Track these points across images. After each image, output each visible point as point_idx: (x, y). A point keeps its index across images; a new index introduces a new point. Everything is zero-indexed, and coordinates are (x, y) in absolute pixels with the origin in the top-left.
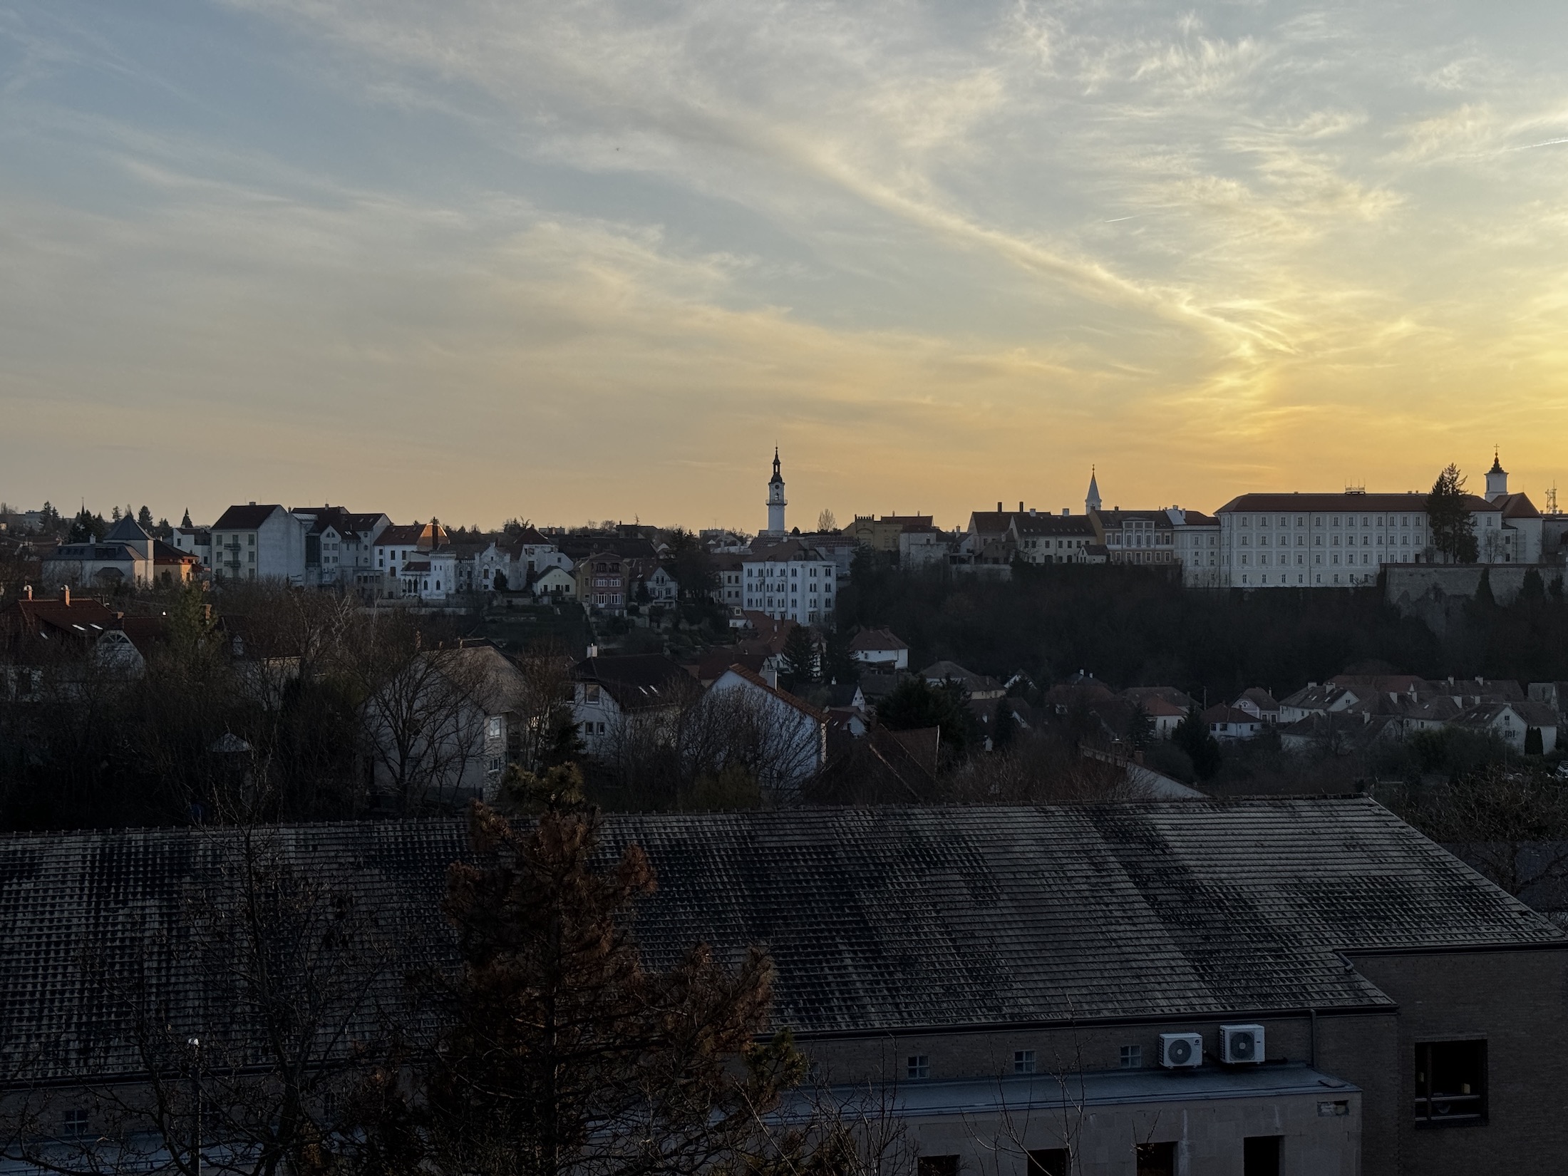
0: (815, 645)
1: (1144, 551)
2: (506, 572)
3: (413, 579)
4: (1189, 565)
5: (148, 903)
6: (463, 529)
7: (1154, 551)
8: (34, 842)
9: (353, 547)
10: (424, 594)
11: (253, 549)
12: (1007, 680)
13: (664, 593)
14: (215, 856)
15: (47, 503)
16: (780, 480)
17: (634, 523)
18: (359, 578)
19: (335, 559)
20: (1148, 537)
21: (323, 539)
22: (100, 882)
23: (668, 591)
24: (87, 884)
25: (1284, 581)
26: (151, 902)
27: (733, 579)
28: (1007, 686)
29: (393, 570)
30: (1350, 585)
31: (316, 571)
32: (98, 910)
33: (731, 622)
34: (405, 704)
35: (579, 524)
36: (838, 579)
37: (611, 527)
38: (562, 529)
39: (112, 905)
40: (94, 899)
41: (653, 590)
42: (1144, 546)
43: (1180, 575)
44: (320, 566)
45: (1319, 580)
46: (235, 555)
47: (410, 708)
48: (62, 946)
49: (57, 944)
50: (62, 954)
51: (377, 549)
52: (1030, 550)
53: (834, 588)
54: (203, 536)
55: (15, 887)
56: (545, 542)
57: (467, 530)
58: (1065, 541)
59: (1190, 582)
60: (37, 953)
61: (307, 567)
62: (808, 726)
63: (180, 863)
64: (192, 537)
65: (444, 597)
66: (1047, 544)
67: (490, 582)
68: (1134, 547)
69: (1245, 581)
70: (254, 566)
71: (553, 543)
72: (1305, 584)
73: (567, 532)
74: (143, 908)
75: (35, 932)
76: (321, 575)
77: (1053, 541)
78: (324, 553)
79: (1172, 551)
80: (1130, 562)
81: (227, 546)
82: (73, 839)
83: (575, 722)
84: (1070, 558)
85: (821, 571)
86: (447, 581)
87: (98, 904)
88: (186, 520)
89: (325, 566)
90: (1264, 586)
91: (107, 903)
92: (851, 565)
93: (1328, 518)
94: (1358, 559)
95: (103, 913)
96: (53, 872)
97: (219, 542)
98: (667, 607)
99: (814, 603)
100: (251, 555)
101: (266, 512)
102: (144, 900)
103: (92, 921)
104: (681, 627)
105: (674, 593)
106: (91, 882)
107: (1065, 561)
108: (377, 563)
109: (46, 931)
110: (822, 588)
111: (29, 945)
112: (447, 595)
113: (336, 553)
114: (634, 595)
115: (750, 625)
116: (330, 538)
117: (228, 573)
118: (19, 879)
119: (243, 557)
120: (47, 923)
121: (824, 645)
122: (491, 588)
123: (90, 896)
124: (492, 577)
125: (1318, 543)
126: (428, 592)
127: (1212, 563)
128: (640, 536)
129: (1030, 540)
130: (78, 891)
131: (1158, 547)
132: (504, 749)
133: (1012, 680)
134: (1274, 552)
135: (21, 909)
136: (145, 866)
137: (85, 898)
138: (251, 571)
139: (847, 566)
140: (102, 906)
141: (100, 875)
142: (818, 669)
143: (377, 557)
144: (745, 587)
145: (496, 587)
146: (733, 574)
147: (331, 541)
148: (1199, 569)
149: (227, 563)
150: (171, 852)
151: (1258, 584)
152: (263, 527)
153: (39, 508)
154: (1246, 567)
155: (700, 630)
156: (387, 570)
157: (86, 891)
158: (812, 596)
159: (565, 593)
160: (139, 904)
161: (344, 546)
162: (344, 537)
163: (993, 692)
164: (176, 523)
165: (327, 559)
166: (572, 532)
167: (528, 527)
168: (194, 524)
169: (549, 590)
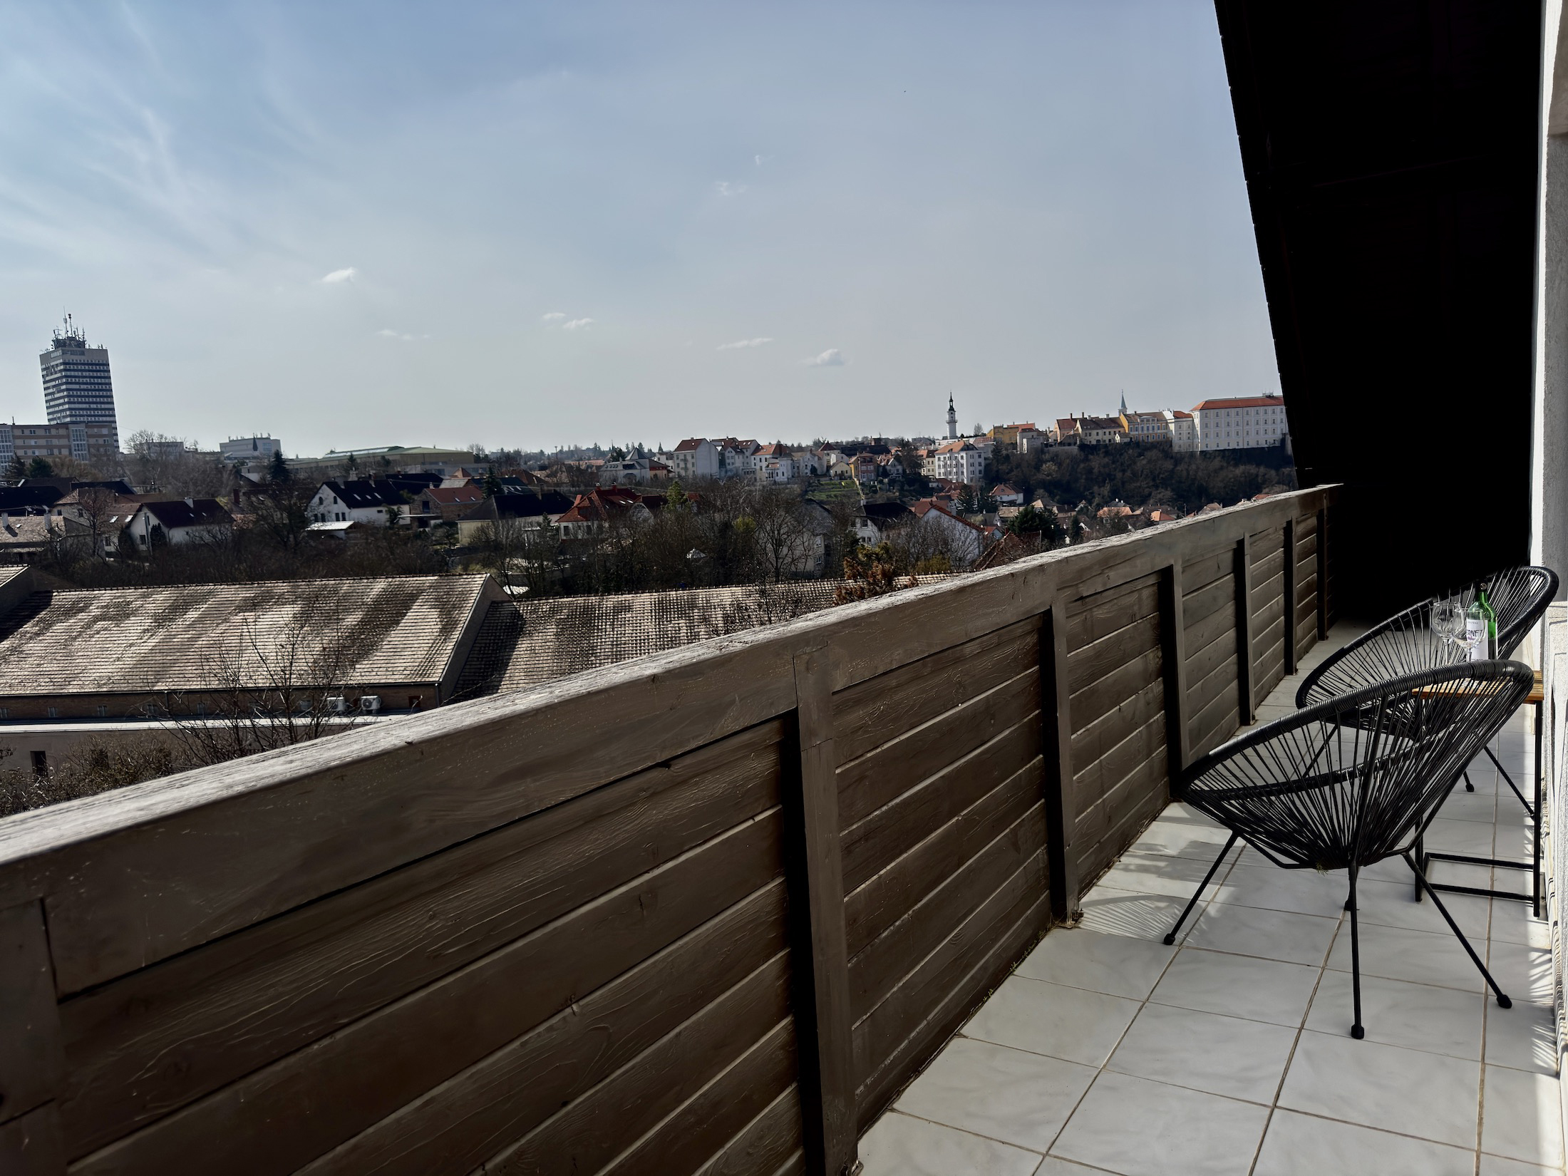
0: (974, 494)
1: (1151, 434)
2: (816, 465)
3: (771, 472)
4: (1176, 441)
5: (680, 622)
6: (793, 445)
7: (1156, 434)
8: (629, 597)
9: (741, 456)
10: (777, 479)
11: (694, 461)
12: (1077, 506)
13: (896, 472)
14: (707, 600)
15: (596, 444)
16: (953, 410)
17: (878, 437)
18: (745, 472)
19: (733, 464)
20: (1153, 427)
21: (727, 454)
22: (659, 612)
23: (898, 470)
24: (653, 614)
25: (1229, 446)
26: (682, 621)
27: (931, 463)
28: (1077, 509)
29: (761, 467)
30: (1266, 446)
31: (724, 470)
32: (659, 625)
33: (930, 484)
34: (776, 532)
35: (850, 440)
36: (985, 459)
37: (867, 440)
38: (842, 442)
39: (665, 623)
40: (657, 620)
41: (890, 470)
42: (1151, 432)
43: (1171, 446)
44: (725, 467)
45: (1248, 444)
46: (686, 464)
47: (779, 533)
48: (646, 641)
49: (644, 640)
50: (647, 644)
51: (753, 457)
52: (1088, 438)
53: (983, 464)
54: (670, 456)
55: (623, 616)
56: (835, 449)
57: (795, 446)
58: (1107, 431)
59: (1176, 449)
60: (636, 644)
61: (720, 468)
62: (974, 534)
63: (692, 605)
64: (665, 457)
65: (786, 480)
66: (1098, 434)
67: (808, 471)
68: (1145, 432)
69: (1207, 447)
70: (694, 469)
71: (838, 449)
72: (1241, 447)
73: (844, 444)
74: (679, 624)
75: (634, 635)
76: (726, 472)
77: (1101, 432)
78: (727, 461)
79: (1166, 433)
80: (1143, 440)
81: (682, 460)
82: (645, 594)
83: (858, 537)
84: (1110, 440)
85: (976, 456)
86: (788, 471)
87: (659, 622)
88: (660, 449)
89: (728, 467)
90: (1218, 449)
91: (663, 622)
92: (992, 452)
93: (1252, 410)
94: (1270, 432)
95: (662, 626)
96: (638, 609)
97: (678, 458)
98: (897, 479)
99: (973, 472)
100: (693, 464)
101: (699, 442)
102: (679, 620)
103: (658, 630)
104: (905, 488)
105: (901, 471)
106: (655, 612)
107: (1107, 442)
108: (753, 464)
109: (639, 635)
110: (977, 465)
111: (632, 641)
112: (788, 479)
113: (733, 461)
114: (880, 474)
115: (940, 486)
116: (730, 453)
117: (683, 473)
118: (625, 612)
119: (689, 465)
120: (639, 631)
121: (979, 494)
122: (809, 474)
123: (655, 619)
124: (809, 468)
125: (1248, 424)
126: (778, 478)
127: (1189, 438)
128: (882, 443)
129: (1087, 432)
130: (650, 617)
131: (1159, 431)
132: (824, 552)
133: (1079, 507)
134: (1223, 430)
135: (627, 625)
136: (677, 605)
137: (654, 620)
138: (694, 471)
139: (990, 452)
140: (661, 623)
141: (659, 609)
142: (976, 506)
143: (753, 462)
144: (937, 467)
145: (812, 473)
146: (931, 460)
147: (730, 455)
148: (1181, 442)
149: (682, 468)
150: (688, 599)
151: (1215, 448)
152: (698, 449)
153: (592, 446)
154: (1208, 440)
155: (914, 489)
156: (758, 467)
157: (654, 617)
158: (972, 469)
159: (846, 474)
160: (677, 622)
161: (737, 457)
162: (737, 452)
163: (1069, 514)
164: (655, 450)
165: (729, 464)
166: (848, 443)
167: (826, 442)
168: (664, 450)
169: (838, 473)
